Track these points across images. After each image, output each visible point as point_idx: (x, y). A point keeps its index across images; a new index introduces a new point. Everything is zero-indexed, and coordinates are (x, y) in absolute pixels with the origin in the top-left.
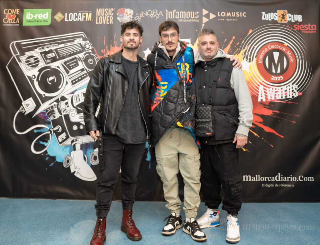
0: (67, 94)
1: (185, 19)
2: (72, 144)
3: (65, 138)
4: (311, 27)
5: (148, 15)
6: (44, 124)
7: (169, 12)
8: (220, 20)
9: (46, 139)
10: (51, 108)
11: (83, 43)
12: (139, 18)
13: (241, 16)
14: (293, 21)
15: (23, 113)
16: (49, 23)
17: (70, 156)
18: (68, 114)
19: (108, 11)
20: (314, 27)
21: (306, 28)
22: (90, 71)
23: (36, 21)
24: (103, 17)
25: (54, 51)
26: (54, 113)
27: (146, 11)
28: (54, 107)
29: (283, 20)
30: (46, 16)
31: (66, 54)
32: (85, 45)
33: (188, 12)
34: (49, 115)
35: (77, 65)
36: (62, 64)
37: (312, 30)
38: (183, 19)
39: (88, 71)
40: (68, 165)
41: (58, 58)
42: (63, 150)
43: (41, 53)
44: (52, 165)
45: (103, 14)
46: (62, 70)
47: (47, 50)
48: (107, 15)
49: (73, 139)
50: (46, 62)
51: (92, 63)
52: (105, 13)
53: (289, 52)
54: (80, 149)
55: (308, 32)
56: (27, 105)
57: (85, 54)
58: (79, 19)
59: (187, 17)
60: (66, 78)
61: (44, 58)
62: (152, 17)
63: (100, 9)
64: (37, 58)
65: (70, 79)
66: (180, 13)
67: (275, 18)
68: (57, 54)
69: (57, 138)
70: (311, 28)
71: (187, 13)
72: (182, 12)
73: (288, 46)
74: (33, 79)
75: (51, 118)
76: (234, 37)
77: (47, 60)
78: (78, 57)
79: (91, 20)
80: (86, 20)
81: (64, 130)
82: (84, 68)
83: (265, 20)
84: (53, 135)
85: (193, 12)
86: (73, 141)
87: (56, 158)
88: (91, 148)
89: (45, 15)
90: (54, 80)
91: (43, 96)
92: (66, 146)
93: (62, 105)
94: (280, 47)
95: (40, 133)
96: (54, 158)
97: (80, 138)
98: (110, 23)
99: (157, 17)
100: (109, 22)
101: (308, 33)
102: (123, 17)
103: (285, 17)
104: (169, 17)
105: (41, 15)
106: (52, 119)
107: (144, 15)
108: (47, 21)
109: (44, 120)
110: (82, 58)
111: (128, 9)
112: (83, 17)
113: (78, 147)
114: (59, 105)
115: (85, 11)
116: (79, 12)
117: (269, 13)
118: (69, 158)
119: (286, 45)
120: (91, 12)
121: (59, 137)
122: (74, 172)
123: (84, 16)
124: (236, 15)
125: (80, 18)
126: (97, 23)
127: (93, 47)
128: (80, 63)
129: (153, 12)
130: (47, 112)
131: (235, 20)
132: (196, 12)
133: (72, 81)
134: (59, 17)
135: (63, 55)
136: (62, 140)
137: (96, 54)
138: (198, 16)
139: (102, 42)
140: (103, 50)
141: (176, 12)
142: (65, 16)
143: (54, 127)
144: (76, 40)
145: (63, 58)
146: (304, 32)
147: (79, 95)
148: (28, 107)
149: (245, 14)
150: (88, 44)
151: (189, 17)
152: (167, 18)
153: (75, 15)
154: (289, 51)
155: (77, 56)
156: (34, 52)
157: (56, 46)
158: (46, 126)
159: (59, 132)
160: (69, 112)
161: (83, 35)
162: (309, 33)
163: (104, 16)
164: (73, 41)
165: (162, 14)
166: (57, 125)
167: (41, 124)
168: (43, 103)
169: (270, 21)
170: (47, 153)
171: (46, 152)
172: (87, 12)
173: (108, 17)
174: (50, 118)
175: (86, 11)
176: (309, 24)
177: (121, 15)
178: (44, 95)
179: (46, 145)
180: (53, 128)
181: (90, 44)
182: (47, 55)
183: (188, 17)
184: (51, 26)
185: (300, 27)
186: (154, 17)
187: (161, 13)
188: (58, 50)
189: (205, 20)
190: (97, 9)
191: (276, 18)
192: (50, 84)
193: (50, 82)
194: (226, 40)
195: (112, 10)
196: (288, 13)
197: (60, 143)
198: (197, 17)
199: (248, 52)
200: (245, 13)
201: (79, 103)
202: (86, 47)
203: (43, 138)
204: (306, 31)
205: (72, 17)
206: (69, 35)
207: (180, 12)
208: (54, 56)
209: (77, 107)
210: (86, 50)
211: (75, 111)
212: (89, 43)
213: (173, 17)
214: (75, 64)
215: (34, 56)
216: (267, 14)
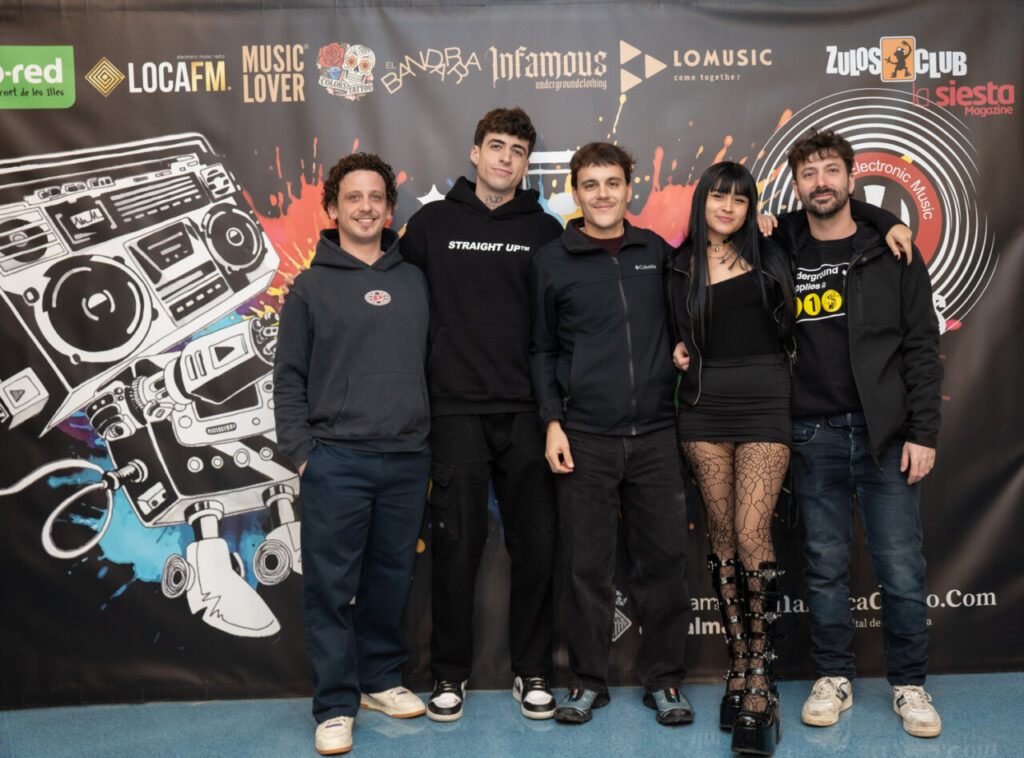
0: (160, 353)
1: (560, 79)
2: (187, 520)
3: (161, 500)
4: (995, 93)
5: (429, 69)
6: (85, 457)
7: (502, 56)
8: (681, 78)
9: (93, 507)
10: (103, 402)
11: (202, 171)
12: (395, 80)
13: (754, 63)
14: (934, 75)
15: (3, 421)
16: (68, 100)
17: (186, 559)
18: (166, 420)
19: (283, 56)
20: (1006, 95)
21: (980, 99)
22: (234, 272)
23: (19, 92)
24: (269, 76)
25: (98, 202)
26: (119, 420)
27: (421, 53)
28: (115, 397)
29: (898, 72)
30: (53, 74)
31: (145, 212)
32: (210, 180)
33: (570, 53)
34: (101, 425)
35: (186, 250)
36: (131, 249)
37: (1002, 105)
38: (553, 79)
39: (229, 273)
40: (179, 590)
41: (114, 226)
42: (158, 541)
43: (52, 211)
44: (119, 592)
45: (266, 67)
46: (132, 267)
47: (72, 198)
48: (282, 69)
49: (190, 503)
50: (74, 242)
51: (240, 244)
52: (274, 61)
53: (920, 186)
54: (216, 534)
55: (986, 110)
56: (17, 395)
57: (212, 212)
58: (182, 84)
59: (567, 73)
60: (151, 296)
61: (64, 228)
62: (443, 74)
63: (254, 48)
64: (37, 230)
65: (164, 299)
66: (539, 58)
67: (872, 67)
68: (110, 213)
69: (135, 501)
70: (995, 98)
71: (566, 58)
72: (548, 54)
73: (914, 163)
74: (30, 305)
75: (109, 436)
76: (729, 140)
77: (77, 236)
78: (189, 224)
79: (223, 88)
80: (208, 89)
81: (155, 476)
82: (211, 259)
83: (838, 74)
84: (117, 492)
85: (588, 54)
86: (190, 511)
87: (134, 568)
88: (253, 528)
89: (49, 68)
90: (107, 304)
91: (73, 361)
92: (166, 527)
93: (145, 390)
94: (889, 169)
95: (74, 488)
96: (128, 569)
97: (217, 498)
98: (296, 99)
99: (461, 76)
100: (290, 93)
101: (984, 115)
102: (338, 75)
103: (906, 60)
104: (504, 75)
105: (33, 70)
106: (112, 439)
107: (413, 67)
108: (62, 94)
109: (83, 443)
110: (203, 226)
111: (357, 48)
112: (196, 77)
113: (209, 527)
114: (132, 390)
115: (201, 57)
116: (178, 57)
117: (852, 49)
118: (181, 565)
119: (910, 162)
120: (221, 60)
121: (141, 498)
122: (202, 612)
123: (198, 73)
124: (736, 59)
125: (185, 80)
126: (247, 99)
127: (239, 187)
128: (196, 243)
129: (447, 58)
130: (90, 417)
131: (733, 77)
132: (597, 52)
133: (173, 308)
134: (104, 77)
135: (132, 216)
136: (154, 508)
137: (251, 212)
138: (604, 67)
139: (271, 168)
140: (277, 196)
141: (527, 53)
142: (125, 72)
143: (122, 464)
144: (175, 161)
145: (135, 226)
146: (973, 111)
147: (200, 356)
148: (22, 401)
149: (767, 57)
150: (221, 175)
151: (574, 70)
152: (496, 78)
153: (166, 69)
154: (919, 182)
155: (183, 219)
156: (22, 208)
157: (102, 183)
158: (93, 463)
159: (141, 482)
160: (171, 414)
161: (198, 142)
162: (988, 116)
163: (273, 72)
164: (166, 166)
165: (477, 63)
166: (131, 460)
167: (75, 457)
168: (73, 385)
169: (855, 77)
170: (102, 553)
171: (97, 549)
172: (209, 60)
173: (285, 77)
174: (103, 437)
175: (204, 54)
176: (990, 84)
177: (332, 69)
178: (76, 357)
179: (94, 527)
180: (116, 471)
181: (226, 177)
182: (73, 218)
183: (570, 70)
184: (77, 112)
185: (957, 97)
186: (449, 73)
187: (473, 60)
188: (113, 198)
189: (628, 81)
190: (245, 49)
191: (875, 68)
192: (92, 321)
193: (92, 311)
194: (701, 150)
195: (298, 50)
196: (918, 47)
197: (147, 518)
198: (601, 70)
199: (777, 190)
200: (769, 51)
201: (202, 381)
202: (213, 187)
203: (83, 504)
204: (980, 107)
205: (153, 78)
206: (151, 144)
207: (542, 55)
208: (100, 219)
209: (195, 395)
210: (217, 196)
211: (191, 410)
212: (225, 173)
213: (518, 75)
214: (179, 246)
215: (27, 223)
216: (846, 54)
